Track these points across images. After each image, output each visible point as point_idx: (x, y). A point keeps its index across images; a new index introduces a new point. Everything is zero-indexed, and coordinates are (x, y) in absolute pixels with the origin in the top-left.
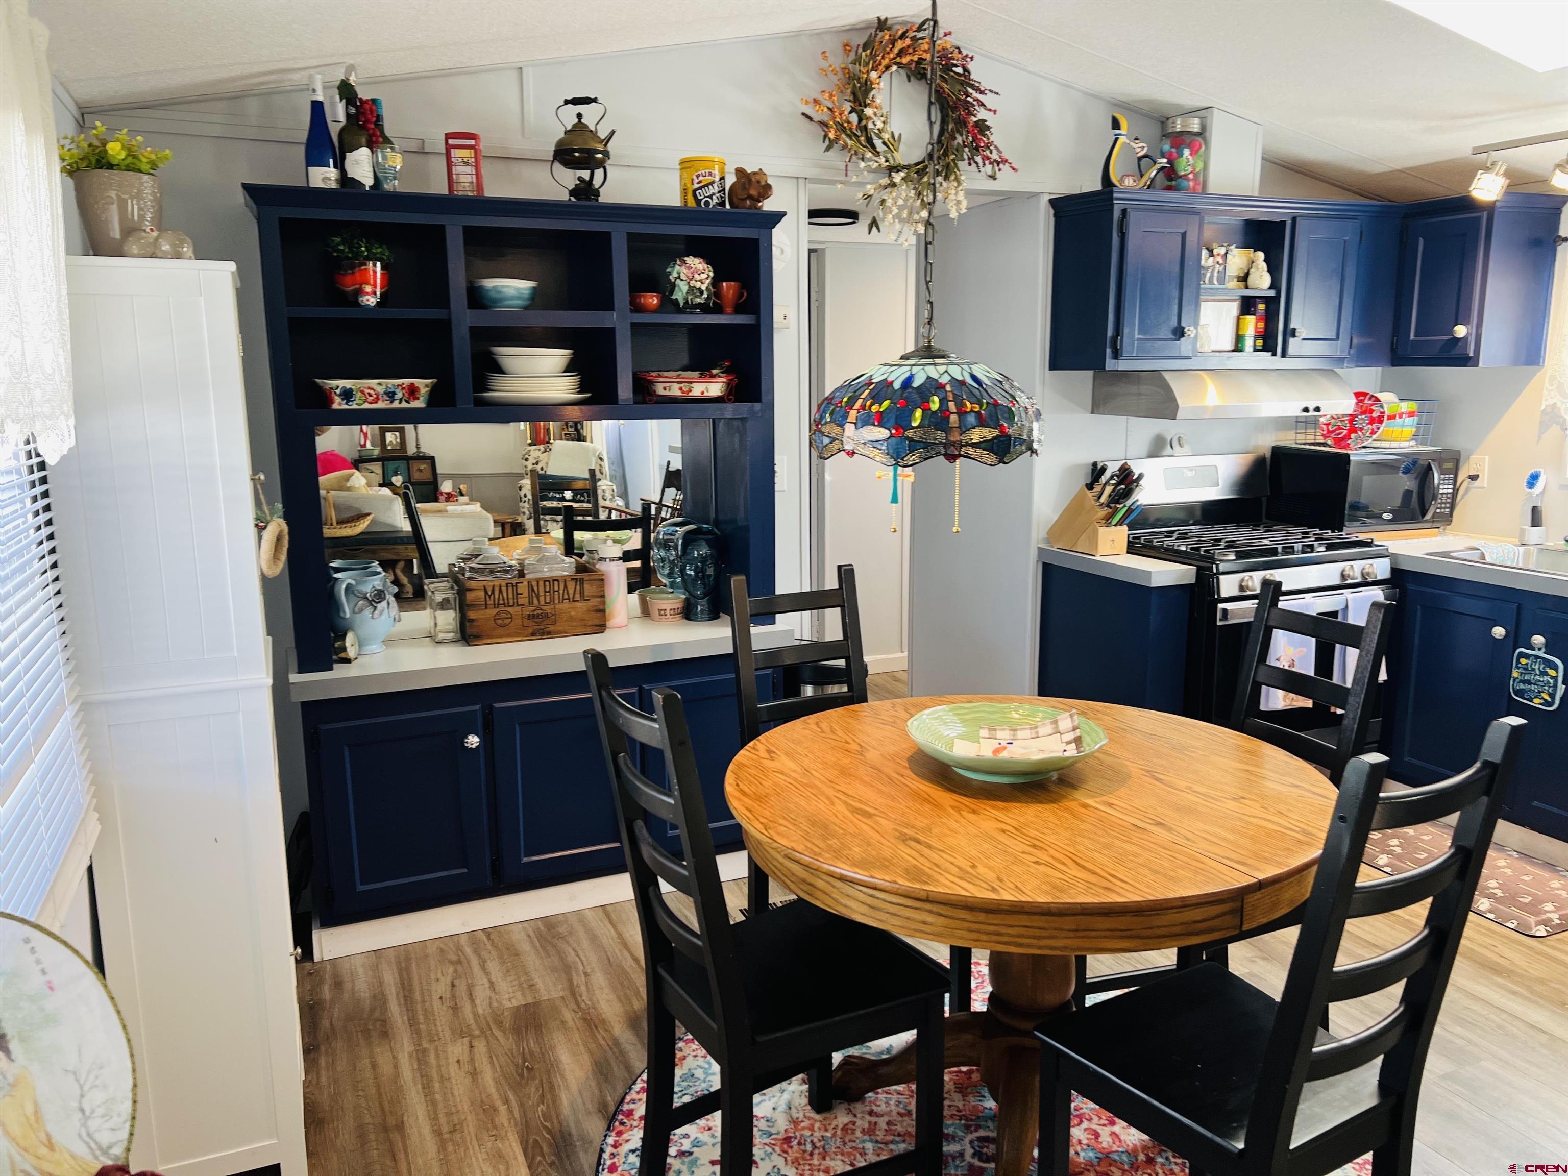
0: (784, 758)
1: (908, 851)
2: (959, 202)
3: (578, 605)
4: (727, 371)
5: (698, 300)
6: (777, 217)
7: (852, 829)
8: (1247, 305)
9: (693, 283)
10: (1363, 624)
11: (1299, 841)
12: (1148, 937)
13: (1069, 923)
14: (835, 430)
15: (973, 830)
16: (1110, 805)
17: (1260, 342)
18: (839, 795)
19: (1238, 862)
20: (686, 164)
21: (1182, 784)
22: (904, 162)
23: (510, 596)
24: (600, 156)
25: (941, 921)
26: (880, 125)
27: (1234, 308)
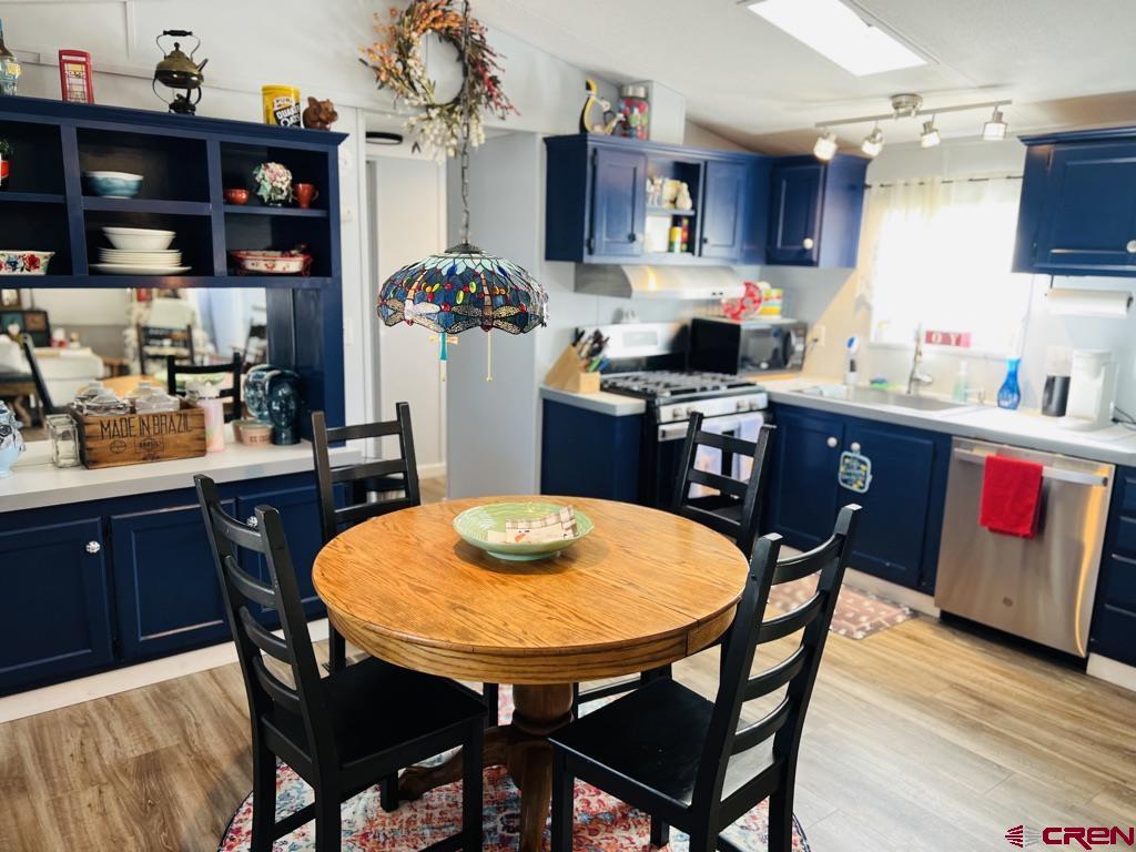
0: (358, 551)
1: (458, 617)
2: (478, 135)
3: (182, 434)
4: (304, 252)
5: (279, 197)
6: (342, 137)
7: (415, 604)
8: (676, 221)
9: (275, 184)
10: (755, 441)
11: (722, 591)
12: (627, 665)
13: (573, 660)
14: (398, 304)
15: (504, 598)
16: (597, 572)
17: (685, 247)
18: (404, 578)
19: (684, 608)
20: (267, 91)
21: (643, 554)
22: (437, 102)
23: (124, 428)
24: (195, 78)
25: (483, 666)
26: (420, 73)
27: (668, 222)
